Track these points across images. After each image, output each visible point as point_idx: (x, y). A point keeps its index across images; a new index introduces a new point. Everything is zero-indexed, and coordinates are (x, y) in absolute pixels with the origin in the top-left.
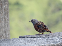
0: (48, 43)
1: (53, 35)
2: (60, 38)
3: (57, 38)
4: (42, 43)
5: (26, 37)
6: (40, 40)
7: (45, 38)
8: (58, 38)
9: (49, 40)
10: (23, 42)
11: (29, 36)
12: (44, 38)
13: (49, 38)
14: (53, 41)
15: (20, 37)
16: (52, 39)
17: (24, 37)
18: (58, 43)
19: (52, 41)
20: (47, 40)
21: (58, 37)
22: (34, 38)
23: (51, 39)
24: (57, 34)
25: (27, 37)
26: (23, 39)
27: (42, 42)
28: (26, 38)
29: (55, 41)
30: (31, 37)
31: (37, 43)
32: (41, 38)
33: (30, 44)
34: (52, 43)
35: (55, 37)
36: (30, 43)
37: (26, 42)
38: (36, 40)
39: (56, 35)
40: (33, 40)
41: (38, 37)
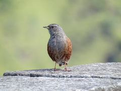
0: (71, 88)
1: (81, 69)
2: (96, 77)
3: (89, 76)
4: (56, 88)
5: (19, 75)
6: (53, 80)
7: (64, 77)
8: (92, 77)
9: (72, 82)
10: (12, 86)
11: (27, 73)
12: (60, 77)
13: (71, 77)
14: (81, 83)
15: (5, 75)
16: (79, 80)
17: (16, 75)
18: (93, 89)
19: (79, 83)
20: (67, 80)
21: (92, 75)
22: (38, 76)
23: (77, 79)
24: (89, 68)
25: (22, 75)
26: (13, 78)
27: (57, 86)
28: (19, 78)
29: (86, 83)
30: (32, 76)
31: (44, 89)
32: (54, 77)
33: (29, 90)
34: (79, 88)
35: (85, 75)
36: (28, 88)
37: (18, 85)
38: (43, 82)
39: (89, 70)
40: (36, 82)
41: (47, 74)
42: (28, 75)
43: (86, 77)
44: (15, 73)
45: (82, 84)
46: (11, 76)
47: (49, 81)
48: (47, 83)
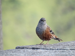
1: (63, 45)
2: (73, 50)
3: (69, 49)
5: (26, 48)
6: (46, 52)
7: (53, 49)
8: (71, 49)
9: (58, 52)
10: (21, 55)
11: (30, 47)
12: (51, 49)
13: (58, 49)
15: (16, 48)
16: (63, 52)
17: (23, 48)
19: (63, 53)
20: (55, 52)
21: (71, 48)
22: (37, 49)
23: (62, 51)
24: (69, 44)
26: (22, 50)
27: (49, 55)
28: (26, 50)
29: (67, 53)
30: (33, 49)
32: (47, 49)
35: (66, 48)
37: (25, 55)
38: (40, 53)
39: (69, 45)
40: (36, 53)
41: (43, 48)
42: (31, 48)
43: (67, 50)
44: (23, 47)
45: (64, 54)
46: (20, 49)
47: (44, 52)
48: (43, 53)
